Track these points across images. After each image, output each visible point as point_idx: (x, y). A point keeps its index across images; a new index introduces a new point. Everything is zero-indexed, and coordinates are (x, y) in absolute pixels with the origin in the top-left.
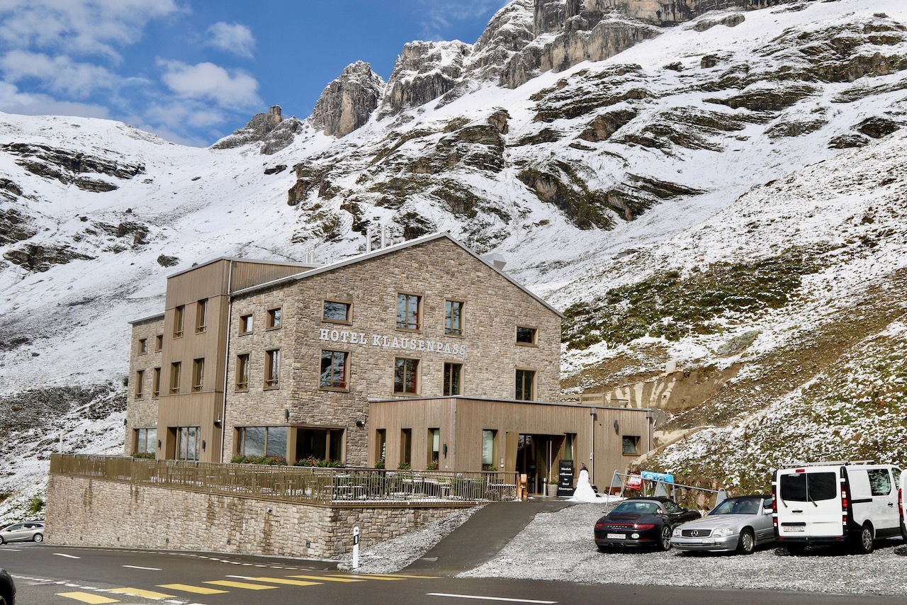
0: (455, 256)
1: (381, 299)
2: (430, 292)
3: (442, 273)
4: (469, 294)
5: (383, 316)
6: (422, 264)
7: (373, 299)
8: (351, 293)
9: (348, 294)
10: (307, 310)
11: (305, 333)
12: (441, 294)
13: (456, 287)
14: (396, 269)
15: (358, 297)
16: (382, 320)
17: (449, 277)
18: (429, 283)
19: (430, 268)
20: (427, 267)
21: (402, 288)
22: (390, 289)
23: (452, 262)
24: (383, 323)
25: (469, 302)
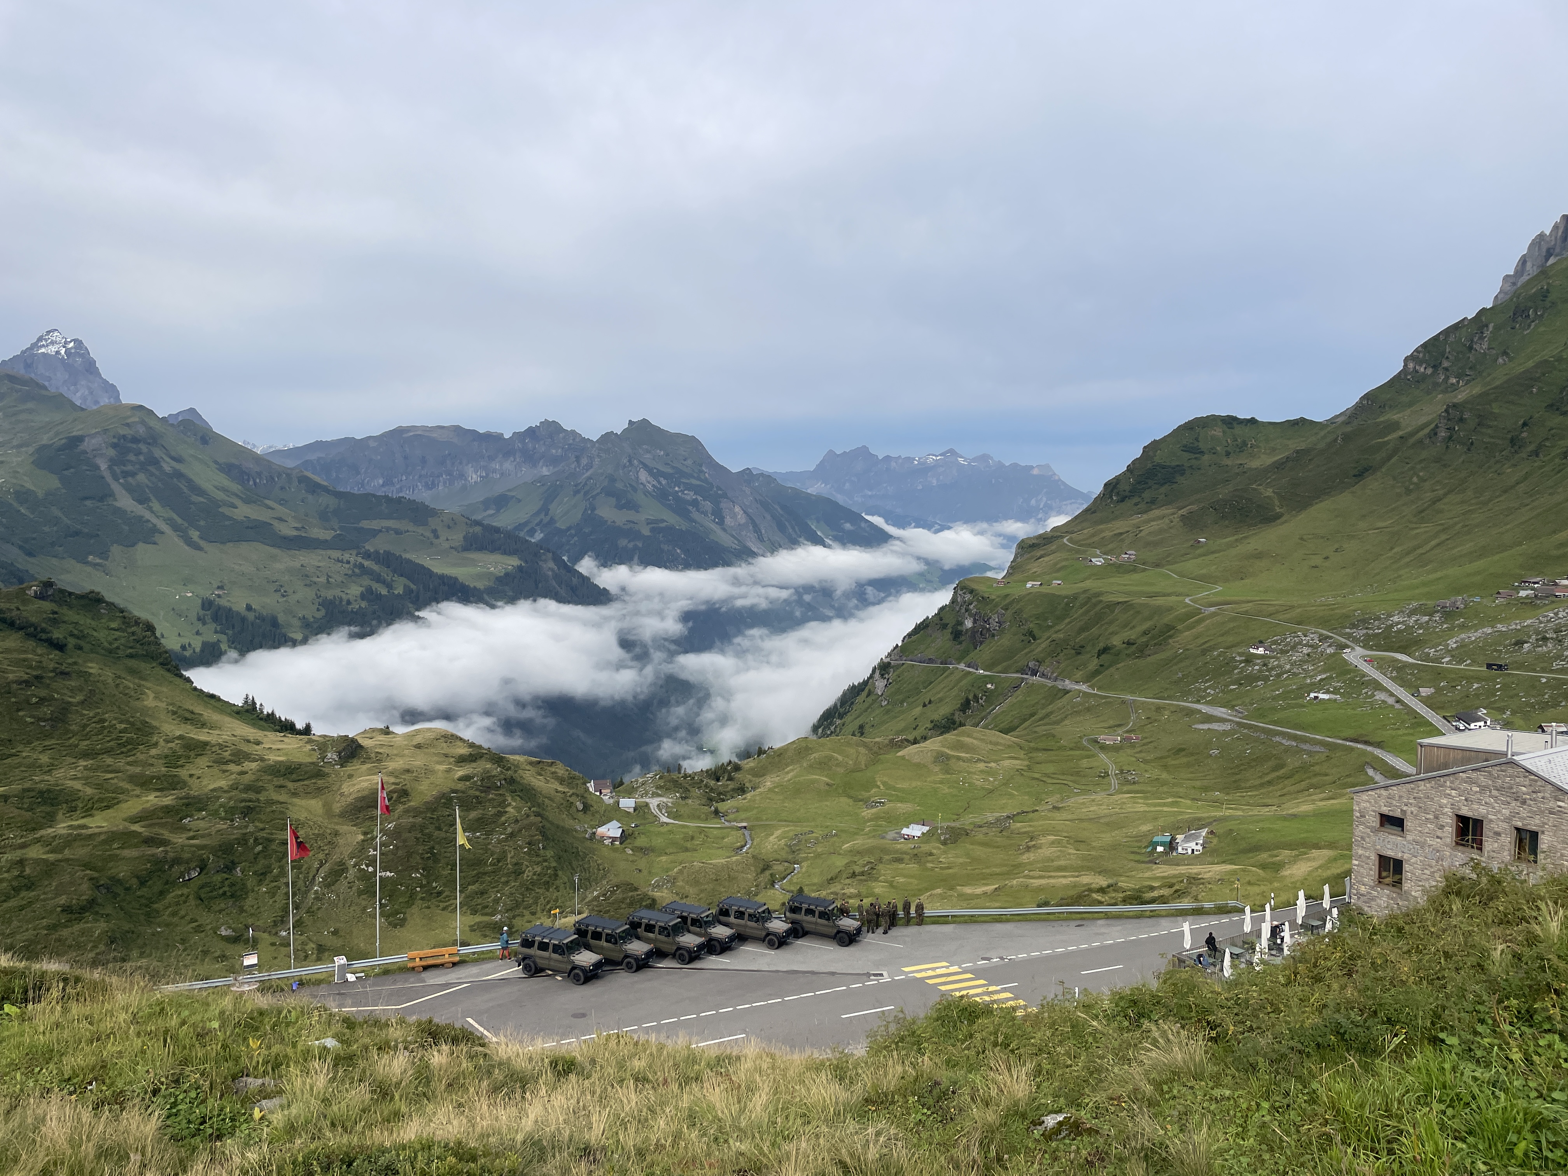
0: (1527, 783)
1: (1436, 817)
2: (1494, 817)
3: (1508, 799)
4: (1546, 824)
5: (1439, 835)
6: (1483, 789)
7: (1428, 816)
8: (1405, 808)
9: (1402, 810)
10: (1362, 819)
11: (1362, 838)
12: (1508, 820)
13: (1529, 815)
14: (1453, 792)
15: (1412, 813)
16: (1438, 837)
17: (1519, 804)
18: (1493, 808)
19: (1495, 793)
20: (1490, 792)
21: (1459, 809)
22: (1446, 810)
23: (1524, 789)
24: (1439, 840)
25: (1546, 833)
